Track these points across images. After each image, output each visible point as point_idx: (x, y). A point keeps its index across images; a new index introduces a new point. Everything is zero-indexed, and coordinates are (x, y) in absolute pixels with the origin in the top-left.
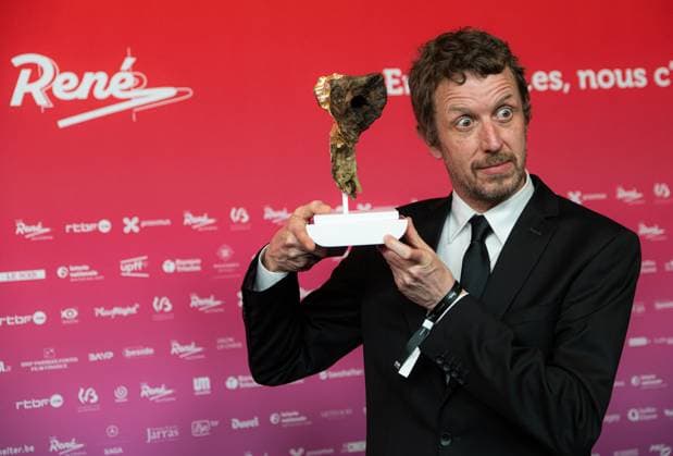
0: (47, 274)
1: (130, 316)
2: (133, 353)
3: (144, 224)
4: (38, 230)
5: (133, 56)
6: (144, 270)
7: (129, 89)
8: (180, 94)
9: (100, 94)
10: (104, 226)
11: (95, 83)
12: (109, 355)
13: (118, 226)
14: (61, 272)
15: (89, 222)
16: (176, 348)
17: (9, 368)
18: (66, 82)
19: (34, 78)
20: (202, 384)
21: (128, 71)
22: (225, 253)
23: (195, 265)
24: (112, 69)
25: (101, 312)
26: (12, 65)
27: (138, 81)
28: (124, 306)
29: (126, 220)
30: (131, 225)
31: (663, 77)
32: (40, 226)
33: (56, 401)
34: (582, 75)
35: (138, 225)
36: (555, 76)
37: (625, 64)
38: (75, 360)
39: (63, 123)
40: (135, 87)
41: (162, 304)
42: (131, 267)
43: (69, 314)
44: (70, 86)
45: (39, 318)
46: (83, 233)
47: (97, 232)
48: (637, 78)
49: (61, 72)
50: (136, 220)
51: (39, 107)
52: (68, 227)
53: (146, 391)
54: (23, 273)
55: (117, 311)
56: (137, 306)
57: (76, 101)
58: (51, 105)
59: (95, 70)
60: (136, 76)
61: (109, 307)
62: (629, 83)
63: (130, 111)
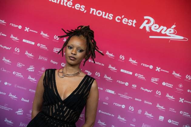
0: (132, 74)
1: (149, 92)
2: (147, 102)
3: (161, 70)
4: (135, 62)
5: (175, 25)
6: (157, 82)
7: (171, 34)
8: (184, 39)
9: (163, 32)
10: (151, 67)
11: (163, 29)
12: (140, 100)
13: (155, 68)
14: (136, 75)
15: (148, 65)
16: (158, 106)
17: (115, 94)
18: (156, 27)
19: (148, 23)
20: (161, 118)
21: (173, 29)
22: (181, 86)
23: (171, 86)
24: (168, 27)
25: (142, 88)
26: (144, 18)
27: (174, 32)
28: (149, 90)
29: (157, 68)
30: (158, 69)
32: (135, 61)
33: (123, 106)
35: (160, 70)
38: (132, 98)
39: (151, 37)
40: (173, 34)
41: (159, 93)
42: (154, 80)
43: (134, 86)
44: (156, 28)
45: (127, 84)
46: (145, 67)
47: (149, 67)
49: (155, 24)
50: (160, 68)
51: (146, 31)
52: (142, 64)
53: (146, 113)
54: (127, 71)
55: (146, 90)
56: (152, 91)
57: (156, 32)
58: (149, 31)
59: (164, 26)
60: (174, 31)
61: (145, 88)
63: (169, 39)
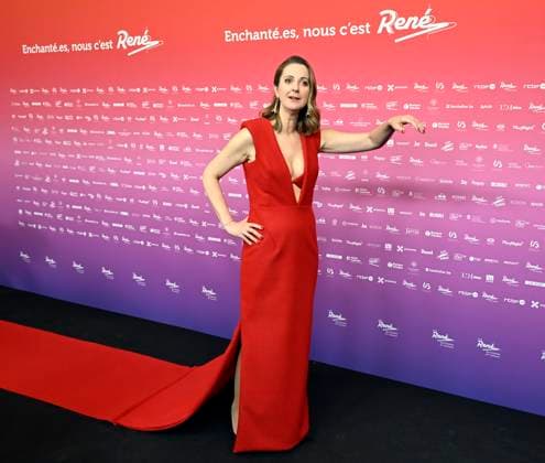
31: (344, 31)
34: (305, 31)
36: (293, 32)
37: (325, 24)
48: (332, 31)
62: (327, 34)
